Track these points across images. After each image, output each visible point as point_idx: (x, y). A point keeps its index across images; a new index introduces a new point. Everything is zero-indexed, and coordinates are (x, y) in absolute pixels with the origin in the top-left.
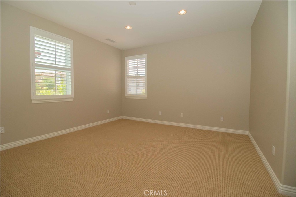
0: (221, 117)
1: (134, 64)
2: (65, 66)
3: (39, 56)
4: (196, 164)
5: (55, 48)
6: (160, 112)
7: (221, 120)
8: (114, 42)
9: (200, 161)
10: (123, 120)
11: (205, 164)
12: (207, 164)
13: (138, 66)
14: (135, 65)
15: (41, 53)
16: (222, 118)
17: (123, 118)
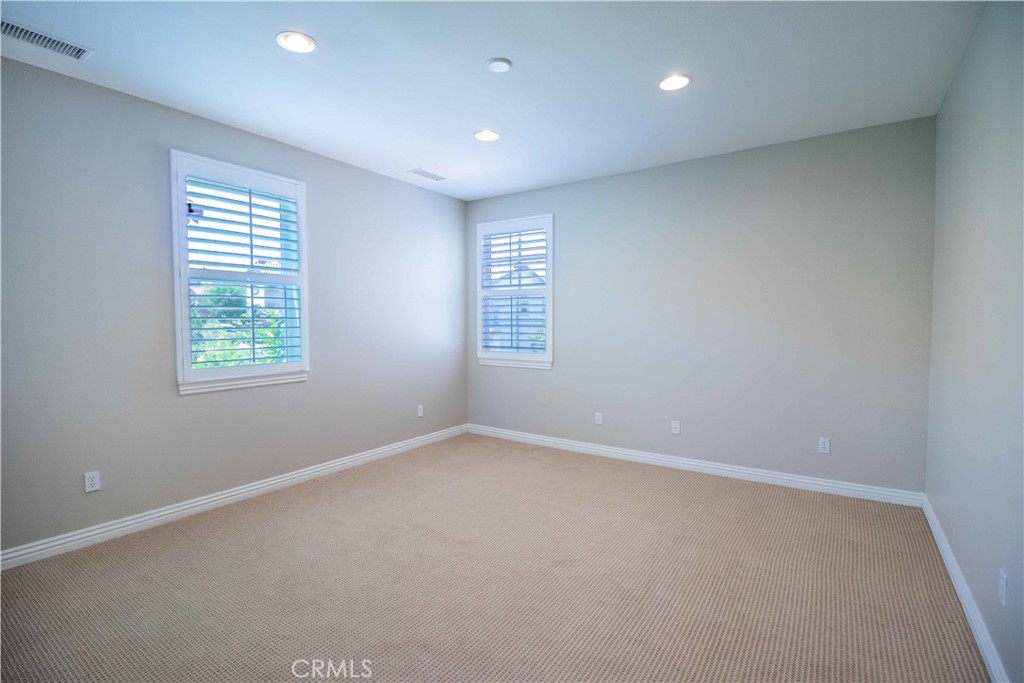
0: (821, 439)
1: (508, 248)
2: (282, 269)
3: (197, 222)
4: (719, 620)
5: (251, 215)
6: (597, 414)
7: (820, 450)
8: (438, 179)
9: (734, 607)
10: (469, 437)
11: (750, 620)
12: (758, 621)
13: (520, 256)
14: (510, 251)
15: (202, 211)
16: (823, 444)
17: (470, 431)
